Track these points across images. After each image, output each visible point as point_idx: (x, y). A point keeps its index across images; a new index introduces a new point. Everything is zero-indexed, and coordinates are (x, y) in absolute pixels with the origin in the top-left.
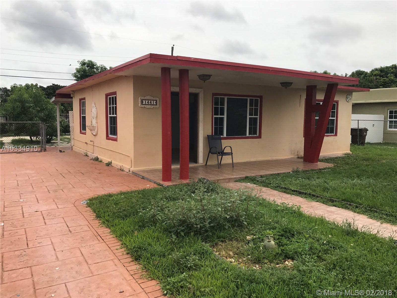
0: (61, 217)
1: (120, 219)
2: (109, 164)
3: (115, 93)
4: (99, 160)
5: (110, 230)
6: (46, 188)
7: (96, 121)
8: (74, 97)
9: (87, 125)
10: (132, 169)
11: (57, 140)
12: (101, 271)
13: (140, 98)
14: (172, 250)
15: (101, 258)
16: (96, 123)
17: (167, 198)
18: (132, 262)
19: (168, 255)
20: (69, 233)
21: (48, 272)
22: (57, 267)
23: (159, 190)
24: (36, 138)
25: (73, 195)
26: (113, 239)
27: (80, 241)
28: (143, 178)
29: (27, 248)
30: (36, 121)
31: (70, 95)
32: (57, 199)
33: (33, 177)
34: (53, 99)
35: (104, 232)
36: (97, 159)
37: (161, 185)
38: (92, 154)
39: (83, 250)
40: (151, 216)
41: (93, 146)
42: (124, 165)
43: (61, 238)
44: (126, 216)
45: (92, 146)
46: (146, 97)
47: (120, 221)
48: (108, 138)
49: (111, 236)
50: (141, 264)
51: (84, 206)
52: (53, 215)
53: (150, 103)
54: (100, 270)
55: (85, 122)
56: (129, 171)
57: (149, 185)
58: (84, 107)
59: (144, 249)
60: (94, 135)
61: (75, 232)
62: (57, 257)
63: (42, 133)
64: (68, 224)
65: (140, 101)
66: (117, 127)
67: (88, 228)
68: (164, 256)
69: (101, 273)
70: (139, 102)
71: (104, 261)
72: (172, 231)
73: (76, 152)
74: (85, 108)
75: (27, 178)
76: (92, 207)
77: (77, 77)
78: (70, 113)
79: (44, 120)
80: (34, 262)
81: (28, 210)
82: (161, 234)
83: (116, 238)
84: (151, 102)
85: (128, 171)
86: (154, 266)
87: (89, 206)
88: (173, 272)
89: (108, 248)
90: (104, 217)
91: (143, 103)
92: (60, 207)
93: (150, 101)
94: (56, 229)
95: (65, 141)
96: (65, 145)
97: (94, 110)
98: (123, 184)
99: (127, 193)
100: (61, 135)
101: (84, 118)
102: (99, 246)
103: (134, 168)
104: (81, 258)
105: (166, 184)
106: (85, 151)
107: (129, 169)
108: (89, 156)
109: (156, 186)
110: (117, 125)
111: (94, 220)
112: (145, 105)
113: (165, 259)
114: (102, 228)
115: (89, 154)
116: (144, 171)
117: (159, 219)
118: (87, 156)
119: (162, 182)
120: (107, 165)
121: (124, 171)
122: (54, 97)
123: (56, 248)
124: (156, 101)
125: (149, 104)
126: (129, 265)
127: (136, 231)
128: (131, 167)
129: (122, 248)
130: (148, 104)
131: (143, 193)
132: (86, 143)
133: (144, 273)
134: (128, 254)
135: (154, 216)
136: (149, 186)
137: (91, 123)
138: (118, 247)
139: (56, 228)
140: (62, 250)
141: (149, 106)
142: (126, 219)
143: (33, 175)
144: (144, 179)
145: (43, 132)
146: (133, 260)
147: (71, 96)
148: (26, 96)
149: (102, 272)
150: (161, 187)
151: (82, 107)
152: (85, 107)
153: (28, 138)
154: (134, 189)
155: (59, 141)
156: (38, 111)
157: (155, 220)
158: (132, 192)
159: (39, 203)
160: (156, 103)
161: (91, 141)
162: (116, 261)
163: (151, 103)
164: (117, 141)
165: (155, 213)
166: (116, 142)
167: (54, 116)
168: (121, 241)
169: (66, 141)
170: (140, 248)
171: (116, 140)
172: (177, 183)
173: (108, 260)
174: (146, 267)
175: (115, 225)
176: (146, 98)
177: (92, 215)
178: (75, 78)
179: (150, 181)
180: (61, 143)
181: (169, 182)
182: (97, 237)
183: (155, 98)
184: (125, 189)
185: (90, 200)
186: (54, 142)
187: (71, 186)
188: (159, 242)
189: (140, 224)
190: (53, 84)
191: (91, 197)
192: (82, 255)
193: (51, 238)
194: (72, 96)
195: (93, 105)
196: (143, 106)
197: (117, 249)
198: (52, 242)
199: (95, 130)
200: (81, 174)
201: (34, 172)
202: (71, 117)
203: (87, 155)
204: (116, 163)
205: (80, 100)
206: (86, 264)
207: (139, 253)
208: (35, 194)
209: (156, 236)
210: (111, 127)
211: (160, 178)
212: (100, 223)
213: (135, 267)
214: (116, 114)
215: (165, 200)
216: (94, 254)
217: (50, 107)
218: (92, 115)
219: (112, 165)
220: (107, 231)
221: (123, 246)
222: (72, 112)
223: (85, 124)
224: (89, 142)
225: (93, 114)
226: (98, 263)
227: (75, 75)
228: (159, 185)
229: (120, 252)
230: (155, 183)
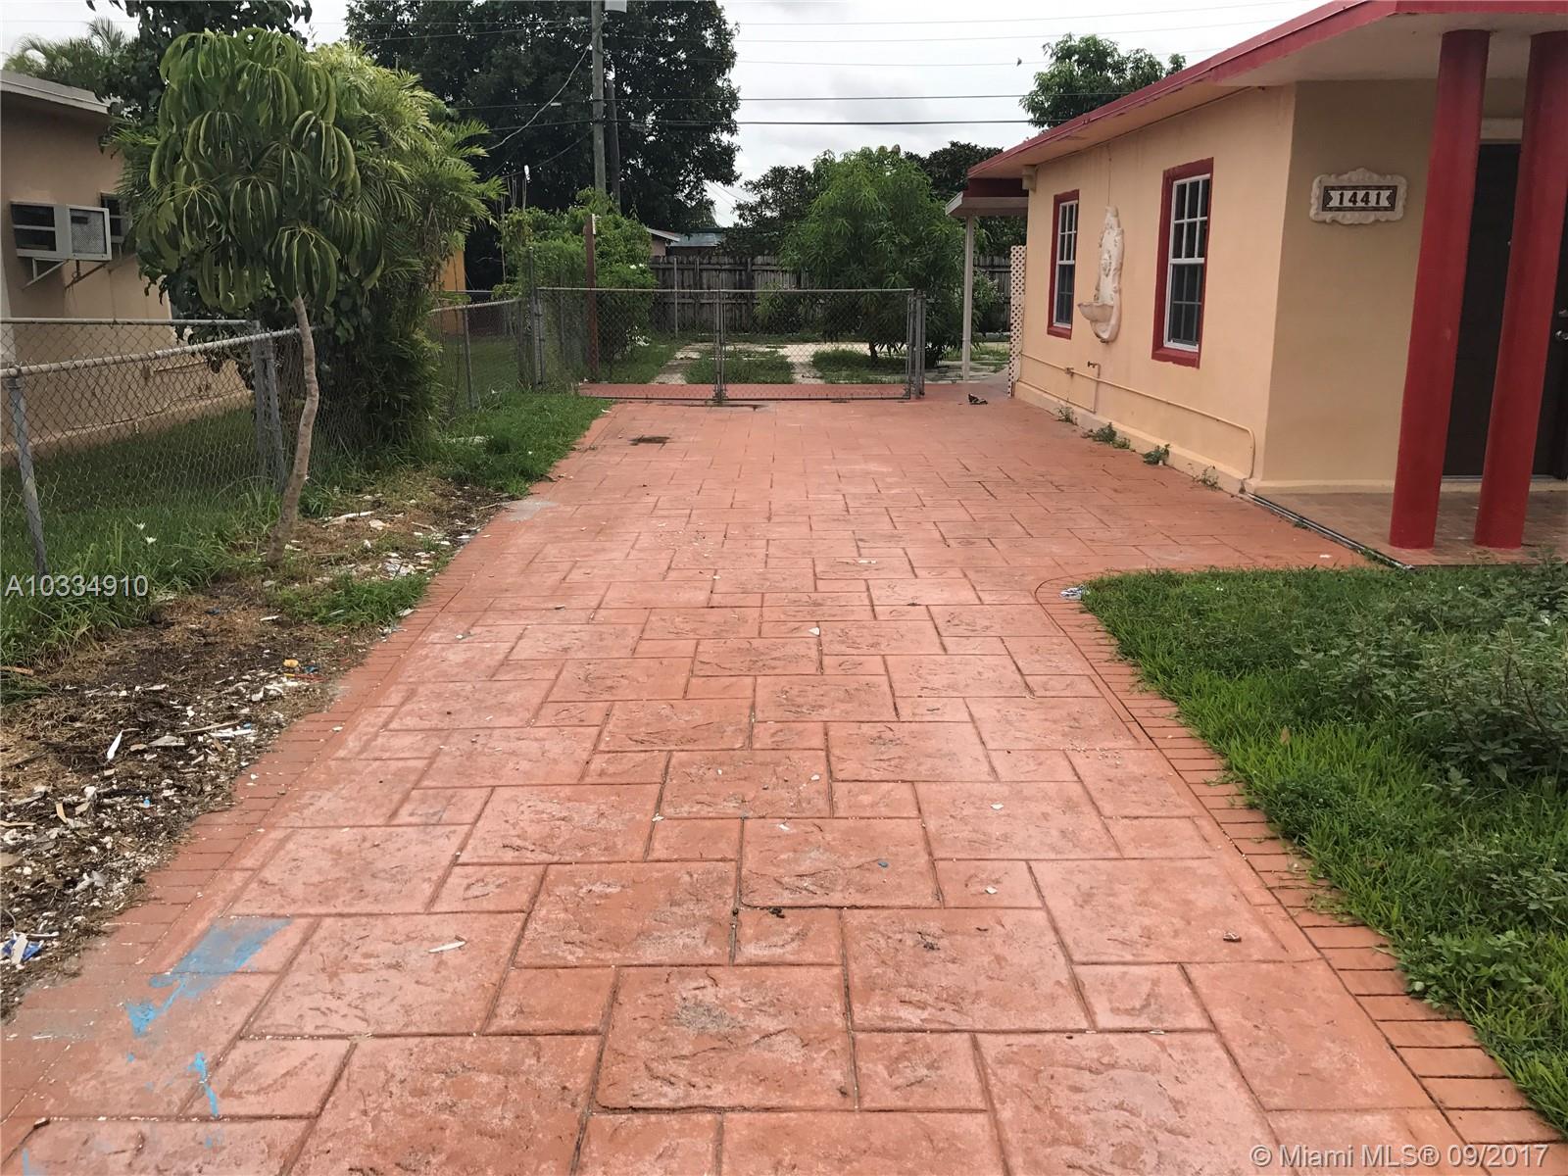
0: (993, 634)
1: (1216, 674)
2: (1156, 458)
3: (1207, 166)
4: (1118, 439)
5: (1176, 709)
6: (933, 527)
7: (1116, 284)
8: (1034, 190)
9: (1076, 301)
10: (1255, 484)
11: (959, 358)
12: (1149, 848)
13: (1317, 180)
14: (1449, 829)
15: (1147, 804)
16: (1115, 292)
17: (1416, 618)
18: (1269, 842)
19: (1430, 844)
20: (1026, 694)
21: (969, 811)
22: (994, 801)
23: (1377, 582)
24: (889, 349)
25: (1028, 561)
26: (1190, 743)
27: (1067, 729)
28: (1302, 523)
29: (896, 719)
30: (896, 286)
31: (1020, 181)
32: (977, 572)
33: (889, 487)
34: (957, 201)
35: (1155, 711)
36: (1108, 436)
37: (1382, 562)
38: (1091, 415)
39: (1079, 761)
40: (1349, 680)
41: (1098, 382)
42: (1221, 467)
43: (999, 707)
44: (1239, 664)
45: (1094, 384)
46: (1345, 177)
47: (1217, 683)
48: (1159, 352)
49: (1183, 731)
50: (1309, 857)
51: (1072, 606)
52: (968, 624)
53: (1362, 201)
54: (1148, 845)
55: (1071, 288)
56: (1242, 491)
57: (1328, 553)
58: (1070, 230)
59: (1321, 800)
60: (1104, 341)
61: (1048, 694)
62: (993, 770)
63: (914, 332)
64: (1020, 664)
65: (1316, 191)
66: (1201, 309)
67: (1091, 686)
68: (1411, 845)
69: (1151, 856)
70: (1313, 200)
71: (1159, 814)
72: (1444, 753)
73: (1028, 407)
74: (1073, 232)
75: (872, 489)
76: (1106, 615)
77: (1040, 109)
78: (1014, 252)
79: (919, 282)
80: (922, 769)
81: (888, 597)
82: (1394, 759)
83: (1202, 740)
84: (1366, 199)
85: (1235, 490)
86: (1369, 875)
87: (1092, 610)
88: (1455, 918)
89: (1171, 773)
90: (1153, 656)
91: (1331, 204)
92: (986, 598)
93: (1361, 194)
94: (979, 673)
95: (983, 364)
96: (986, 375)
97: (1111, 240)
98: (1216, 542)
99: (1241, 577)
100: (974, 340)
101: (1068, 273)
102: (1136, 760)
103: (1262, 480)
104: (1075, 790)
105: (1409, 558)
106: (1062, 402)
107: (1242, 484)
108: (1079, 421)
109: (1361, 562)
110: (1202, 298)
111: (1112, 664)
112: (1339, 209)
113: (1415, 860)
114: (1145, 695)
115: (1078, 413)
116: (1304, 496)
117: (1386, 697)
118: (1071, 421)
119: (1386, 550)
120: (1149, 463)
121: (1220, 489)
122: (961, 195)
123: (986, 737)
124: (1394, 189)
125: (1360, 204)
126: (1258, 849)
127: (1285, 730)
128: (1251, 477)
129: (1227, 783)
130: (1351, 205)
131: (1307, 587)
132: (1070, 372)
133: (1320, 892)
134: (1251, 807)
135: (1364, 681)
136: (1326, 558)
137: (1095, 292)
138: (1212, 777)
139: (981, 670)
140: (1010, 748)
141: (1357, 214)
142: (1240, 679)
143: (889, 480)
144: (1306, 528)
145: (917, 325)
146: (1274, 835)
147: (1024, 188)
148: (869, 193)
149: (1155, 853)
150: (1386, 568)
151: (1063, 230)
152: (1076, 229)
153: (864, 348)
154: (1263, 564)
155: (965, 361)
156: (903, 250)
157: (1365, 696)
158: (1257, 577)
159: (916, 576)
160: (1392, 199)
161: (1089, 364)
162: (1208, 827)
163: (1367, 202)
164: (1198, 367)
165: (1367, 671)
166: (1194, 369)
167: (953, 268)
168: (1223, 755)
169: (990, 365)
170: (1304, 796)
171: (1192, 361)
172: (1461, 561)
173: (1175, 813)
174: (1328, 874)
175: (1198, 691)
176: (1344, 180)
177: (1106, 642)
178: (1031, 116)
179: (1334, 540)
180: (972, 369)
181: (1423, 551)
182: (1128, 725)
183: (1389, 177)
184: (1227, 560)
185: (1097, 586)
186: (947, 366)
187: (1018, 527)
188: (1387, 788)
189: (1303, 703)
190: (953, 144)
191: (1095, 577)
192: (1076, 778)
193: (967, 700)
194: (1026, 185)
195: (1110, 219)
196: (1328, 216)
197: (1206, 783)
198: (971, 715)
199: (1109, 320)
200: (1052, 489)
201: (890, 470)
202: (1017, 268)
203: (1068, 420)
204: (1188, 456)
205: (1058, 200)
206: (1094, 813)
207: (1301, 815)
208: (902, 544)
209: (1370, 762)
210: (1176, 311)
211: (1376, 530)
212: (1138, 678)
213: (1281, 861)
214: (1203, 253)
215: (1409, 622)
216: (1121, 783)
217: (940, 229)
218: (1103, 262)
219: (1170, 461)
220: (1167, 711)
221: (1231, 776)
222: (1023, 248)
223: (1071, 298)
224: (1081, 369)
225: (1106, 256)
226: (1137, 818)
227: (1033, 100)
228: (1375, 557)
229: (1223, 795)
230: (1354, 549)
